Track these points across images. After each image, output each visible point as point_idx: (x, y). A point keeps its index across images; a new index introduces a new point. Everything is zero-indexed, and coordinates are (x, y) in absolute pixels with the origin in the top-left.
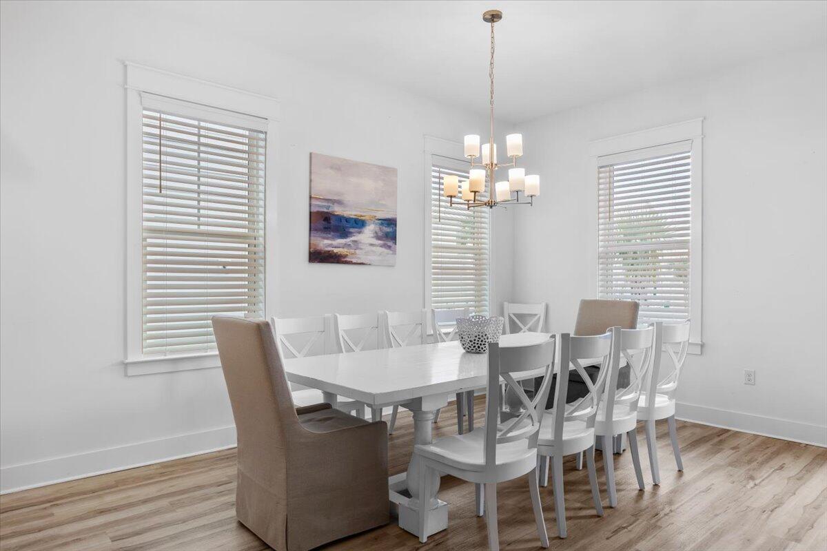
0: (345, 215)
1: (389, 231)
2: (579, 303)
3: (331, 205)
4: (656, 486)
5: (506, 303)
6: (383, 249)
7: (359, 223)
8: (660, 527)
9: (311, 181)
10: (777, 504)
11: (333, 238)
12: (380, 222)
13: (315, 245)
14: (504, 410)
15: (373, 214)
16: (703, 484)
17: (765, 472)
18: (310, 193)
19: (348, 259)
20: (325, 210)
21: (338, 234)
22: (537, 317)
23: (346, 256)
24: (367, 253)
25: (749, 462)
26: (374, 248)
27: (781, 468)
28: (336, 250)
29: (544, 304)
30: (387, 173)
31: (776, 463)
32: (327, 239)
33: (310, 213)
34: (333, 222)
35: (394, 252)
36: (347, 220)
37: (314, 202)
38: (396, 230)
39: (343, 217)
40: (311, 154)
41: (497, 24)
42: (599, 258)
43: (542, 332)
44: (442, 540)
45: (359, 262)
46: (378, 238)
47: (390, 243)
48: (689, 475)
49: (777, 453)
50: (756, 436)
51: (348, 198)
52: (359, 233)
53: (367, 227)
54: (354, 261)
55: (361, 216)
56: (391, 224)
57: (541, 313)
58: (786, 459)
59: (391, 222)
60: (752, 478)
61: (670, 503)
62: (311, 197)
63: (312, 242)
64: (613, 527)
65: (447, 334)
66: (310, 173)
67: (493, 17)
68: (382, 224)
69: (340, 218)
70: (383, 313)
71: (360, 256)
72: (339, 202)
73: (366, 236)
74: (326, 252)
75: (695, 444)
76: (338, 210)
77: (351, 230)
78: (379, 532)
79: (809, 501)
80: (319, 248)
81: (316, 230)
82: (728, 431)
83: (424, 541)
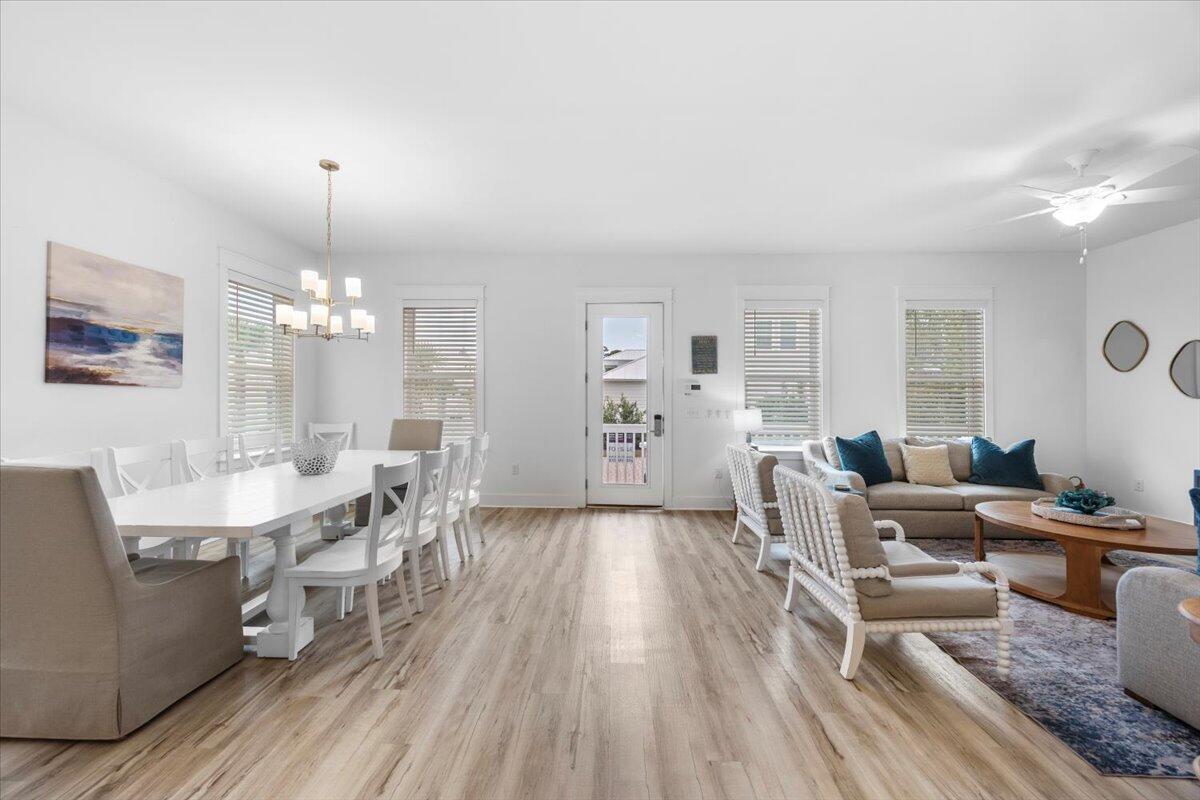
0: (108, 326)
1: (172, 348)
2: (391, 423)
3: (85, 312)
4: (471, 556)
5: (310, 424)
6: (165, 369)
7: (129, 337)
8: (484, 582)
9: (48, 278)
10: (544, 547)
11: (89, 352)
12: (160, 337)
13: (57, 361)
14: (325, 524)
15: (150, 327)
16: (500, 546)
17: (531, 531)
18: (48, 291)
19: (112, 379)
20: (74, 317)
21: (97, 348)
22: (343, 437)
23: (108, 375)
24: (140, 373)
25: (521, 526)
26: (151, 367)
27: (539, 526)
28: (91, 368)
29: (351, 424)
30: (171, 283)
31: (535, 523)
32: (77, 353)
33: (48, 320)
34: (87, 333)
35: (180, 372)
36: (111, 332)
37: (53, 305)
38: (181, 348)
39: (104, 328)
40: (49, 244)
41: (333, 173)
42: (404, 383)
43: (350, 448)
44: (312, 651)
45: (129, 382)
46: (157, 355)
47: (173, 362)
48: (490, 543)
49: (534, 517)
50: (519, 509)
51: (109, 305)
52: (129, 348)
53: (141, 342)
54: (121, 381)
55: (133, 328)
56: (176, 340)
57: (350, 432)
58: (540, 519)
59: (177, 338)
60: (526, 536)
61: (484, 565)
62: (48, 299)
63: (50, 356)
64: (453, 593)
65: (256, 458)
66: (48, 267)
67: (330, 167)
68: (162, 339)
69: (99, 329)
70: (177, 441)
71: (131, 375)
72: (99, 310)
73: (141, 352)
74: (74, 370)
75: (485, 522)
76: (95, 318)
77: (116, 344)
78: (235, 670)
79: (558, 542)
80: (63, 365)
81: (57, 341)
82: (502, 509)
83: (296, 657)
